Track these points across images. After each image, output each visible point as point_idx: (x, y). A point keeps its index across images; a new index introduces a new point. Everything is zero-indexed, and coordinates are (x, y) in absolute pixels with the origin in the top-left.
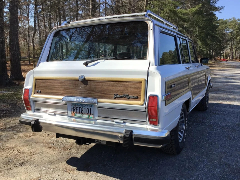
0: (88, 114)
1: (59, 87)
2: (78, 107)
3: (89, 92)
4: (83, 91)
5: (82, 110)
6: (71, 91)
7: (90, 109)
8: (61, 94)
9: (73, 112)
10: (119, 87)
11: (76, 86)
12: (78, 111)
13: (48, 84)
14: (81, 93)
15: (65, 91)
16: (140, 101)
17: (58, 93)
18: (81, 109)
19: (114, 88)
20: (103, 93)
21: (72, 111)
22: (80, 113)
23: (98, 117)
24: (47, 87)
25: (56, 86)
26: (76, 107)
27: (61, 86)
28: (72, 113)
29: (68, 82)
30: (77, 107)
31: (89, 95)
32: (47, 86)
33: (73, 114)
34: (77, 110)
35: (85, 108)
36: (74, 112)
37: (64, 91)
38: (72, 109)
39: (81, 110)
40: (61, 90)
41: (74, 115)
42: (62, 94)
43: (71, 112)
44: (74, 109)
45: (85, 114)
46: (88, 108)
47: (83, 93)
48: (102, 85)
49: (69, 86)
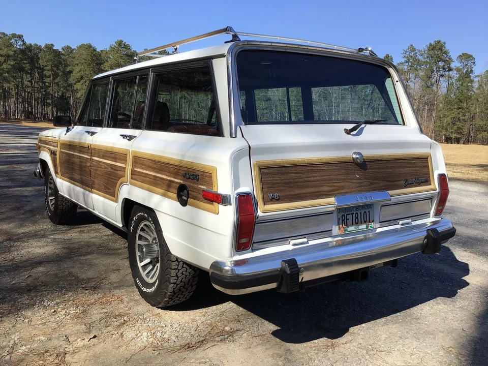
0: (365, 222)
1: (318, 181)
2: (350, 213)
3: (371, 181)
4: (361, 181)
5: (357, 218)
6: (342, 184)
7: (369, 212)
8: (325, 193)
9: (341, 226)
10: (407, 167)
11: (348, 174)
12: (350, 222)
13: (294, 175)
14: (358, 185)
15: (332, 186)
16: (431, 185)
17: (319, 192)
18: (354, 215)
19: (402, 170)
20: (389, 179)
21: (339, 225)
22: (353, 224)
23: (380, 222)
24: (291, 183)
25: (313, 179)
26: (347, 215)
27: (322, 176)
28: (339, 229)
29: (334, 168)
30: (347, 213)
31: (373, 186)
32: (292, 180)
33: (342, 229)
34: (347, 219)
35: (361, 213)
36: (344, 225)
37: (329, 186)
38: (339, 219)
39: (354, 218)
40: (323, 186)
41: (343, 232)
42: (327, 193)
43: (337, 227)
44: (342, 220)
45: (361, 223)
46: (365, 212)
47: (362, 185)
48: (387, 168)
49: (338, 175)
